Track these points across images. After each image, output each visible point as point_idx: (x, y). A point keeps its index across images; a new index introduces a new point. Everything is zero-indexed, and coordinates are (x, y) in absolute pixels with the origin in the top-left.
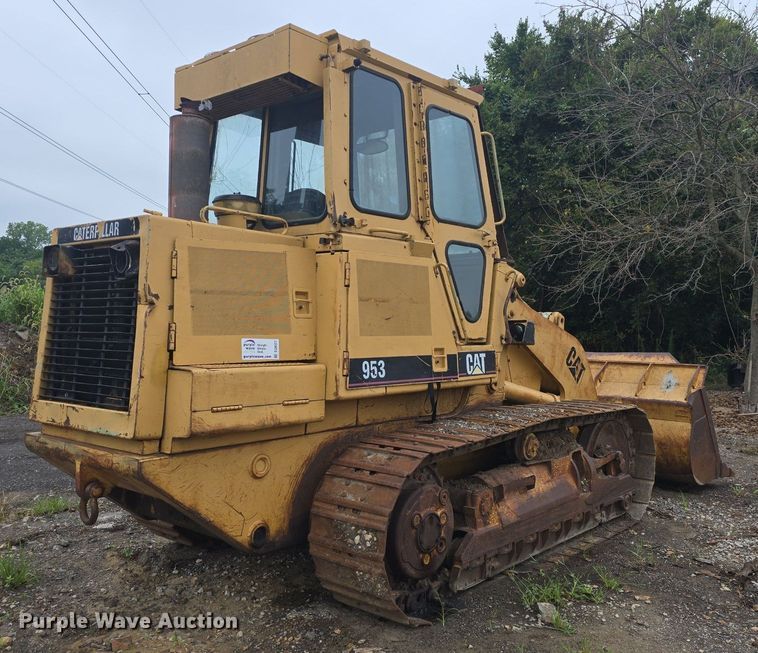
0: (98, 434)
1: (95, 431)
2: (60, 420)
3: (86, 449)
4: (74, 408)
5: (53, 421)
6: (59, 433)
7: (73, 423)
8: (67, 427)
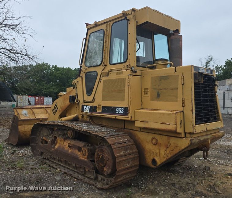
0: (216, 129)
1: (215, 129)
2: (204, 130)
3: (212, 135)
4: (208, 124)
5: (202, 131)
6: (204, 134)
7: (208, 129)
8: (207, 131)
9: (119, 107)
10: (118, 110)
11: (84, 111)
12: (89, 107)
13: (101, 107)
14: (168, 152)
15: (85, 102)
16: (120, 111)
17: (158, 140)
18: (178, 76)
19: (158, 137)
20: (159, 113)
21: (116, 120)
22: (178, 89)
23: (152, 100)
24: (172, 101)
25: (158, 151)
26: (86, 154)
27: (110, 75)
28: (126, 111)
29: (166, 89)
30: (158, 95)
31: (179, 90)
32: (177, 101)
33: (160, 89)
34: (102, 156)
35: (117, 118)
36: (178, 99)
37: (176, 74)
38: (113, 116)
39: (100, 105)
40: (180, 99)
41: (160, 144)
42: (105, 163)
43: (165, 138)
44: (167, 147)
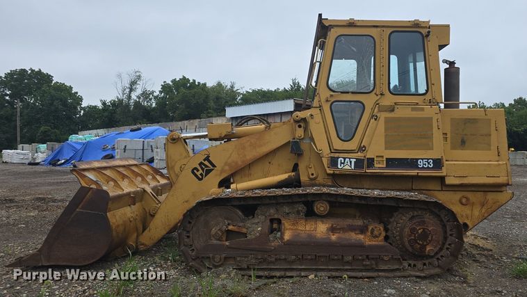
9: (422, 159)
10: (421, 164)
11: (339, 167)
12: (353, 161)
13: (385, 159)
14: (483, 211)
15: (333, 151)
16: (425, 164)
17: (471, 198)
18: (490, 120)
19: (469, 195)
20: (484, 164)
21: (417, 177)
22: (490, 135)
23: (453, 148)
24: (483, 150)
25: (469, 212)
26: (380, 234)
27: (396, 110)
28: (438, 164)
29: (474, 135)
30: (463, 142)
31: (492, 136)
32: (490, 150)
33: (466, 135)
34: (424, 229)
35: (419, 174)
36: (492, 148)
37: (486, 117)
38: (413, 172)
39: (382, 157)
40: (494, 148)
41: (473, 203)
42: (430, 239)
43: (479, 195)
44: (483, 205)
